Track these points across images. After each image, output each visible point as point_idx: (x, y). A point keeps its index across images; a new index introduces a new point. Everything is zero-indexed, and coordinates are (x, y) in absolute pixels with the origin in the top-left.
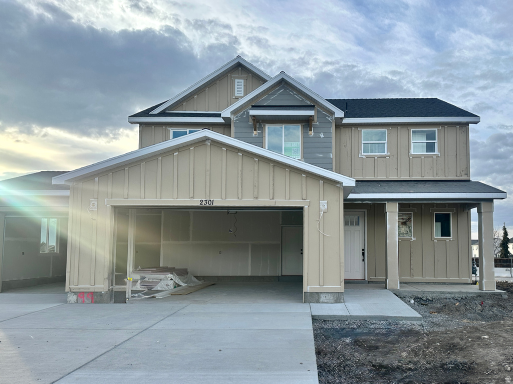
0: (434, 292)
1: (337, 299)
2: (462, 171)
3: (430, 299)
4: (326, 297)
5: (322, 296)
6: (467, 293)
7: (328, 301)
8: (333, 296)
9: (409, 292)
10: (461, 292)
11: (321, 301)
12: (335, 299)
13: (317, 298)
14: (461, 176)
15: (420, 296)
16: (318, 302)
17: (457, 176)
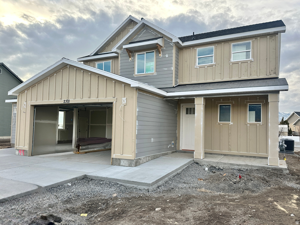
0: (225, 164)
1: (130, 164)
2: (272, 71)
3: (221, 168)
4: (124, 162)
5: (122, 161)
6: (252, 166)
7: (125, 165)
8: (128, 162)
9: (207, 162)
10: (247, 165)
11: (121, 165)
12: (129, 164)
13: (119, 162)
14: (271, 75)
15: (214, 166)
16: (119, 165)
17: (267, 75)
